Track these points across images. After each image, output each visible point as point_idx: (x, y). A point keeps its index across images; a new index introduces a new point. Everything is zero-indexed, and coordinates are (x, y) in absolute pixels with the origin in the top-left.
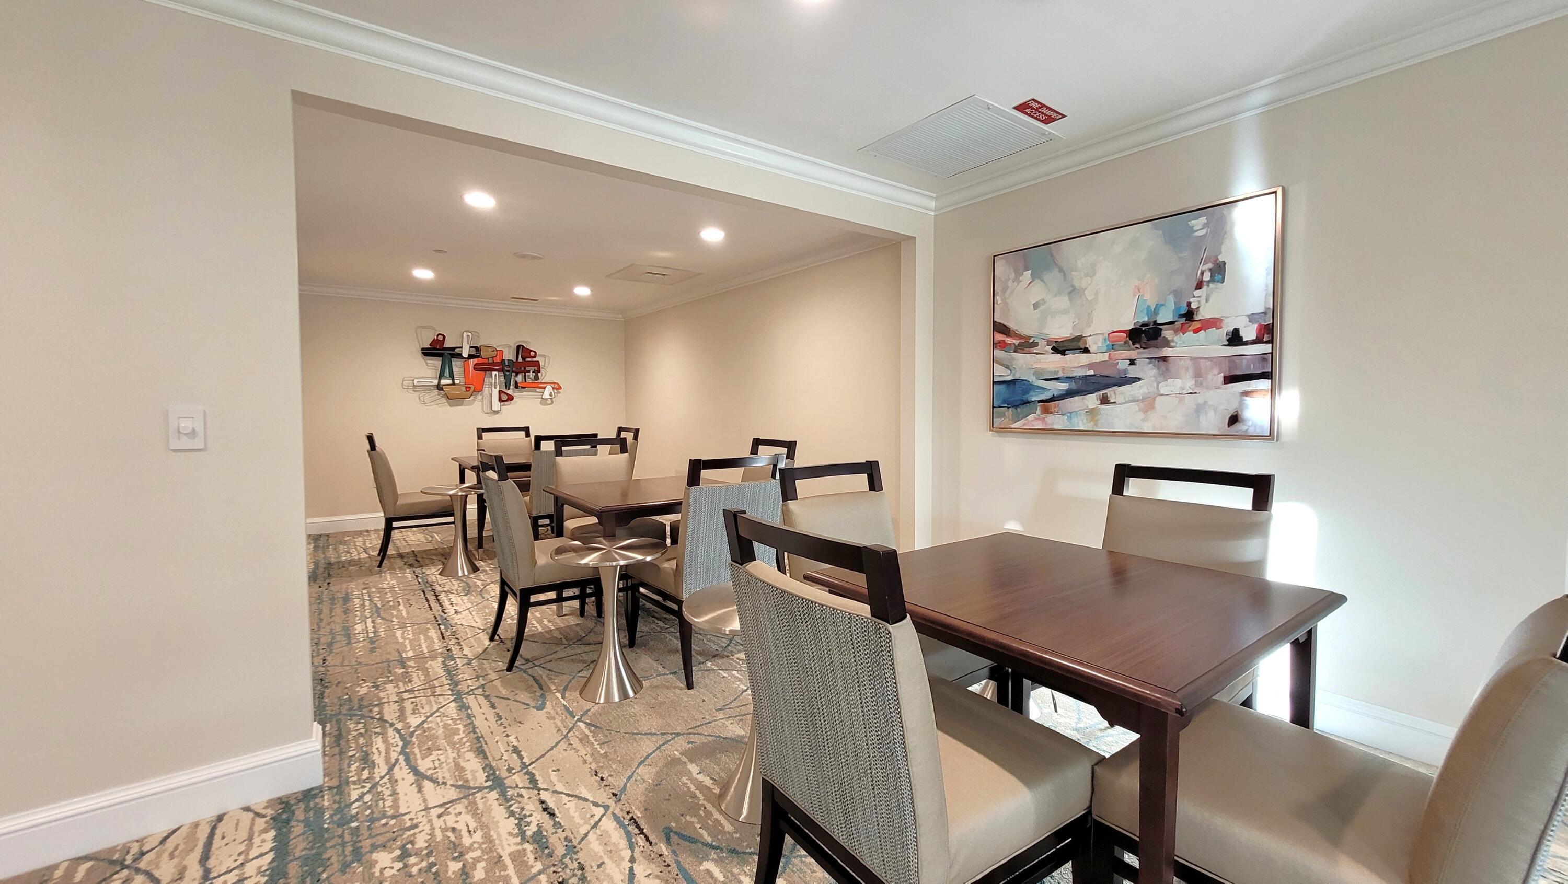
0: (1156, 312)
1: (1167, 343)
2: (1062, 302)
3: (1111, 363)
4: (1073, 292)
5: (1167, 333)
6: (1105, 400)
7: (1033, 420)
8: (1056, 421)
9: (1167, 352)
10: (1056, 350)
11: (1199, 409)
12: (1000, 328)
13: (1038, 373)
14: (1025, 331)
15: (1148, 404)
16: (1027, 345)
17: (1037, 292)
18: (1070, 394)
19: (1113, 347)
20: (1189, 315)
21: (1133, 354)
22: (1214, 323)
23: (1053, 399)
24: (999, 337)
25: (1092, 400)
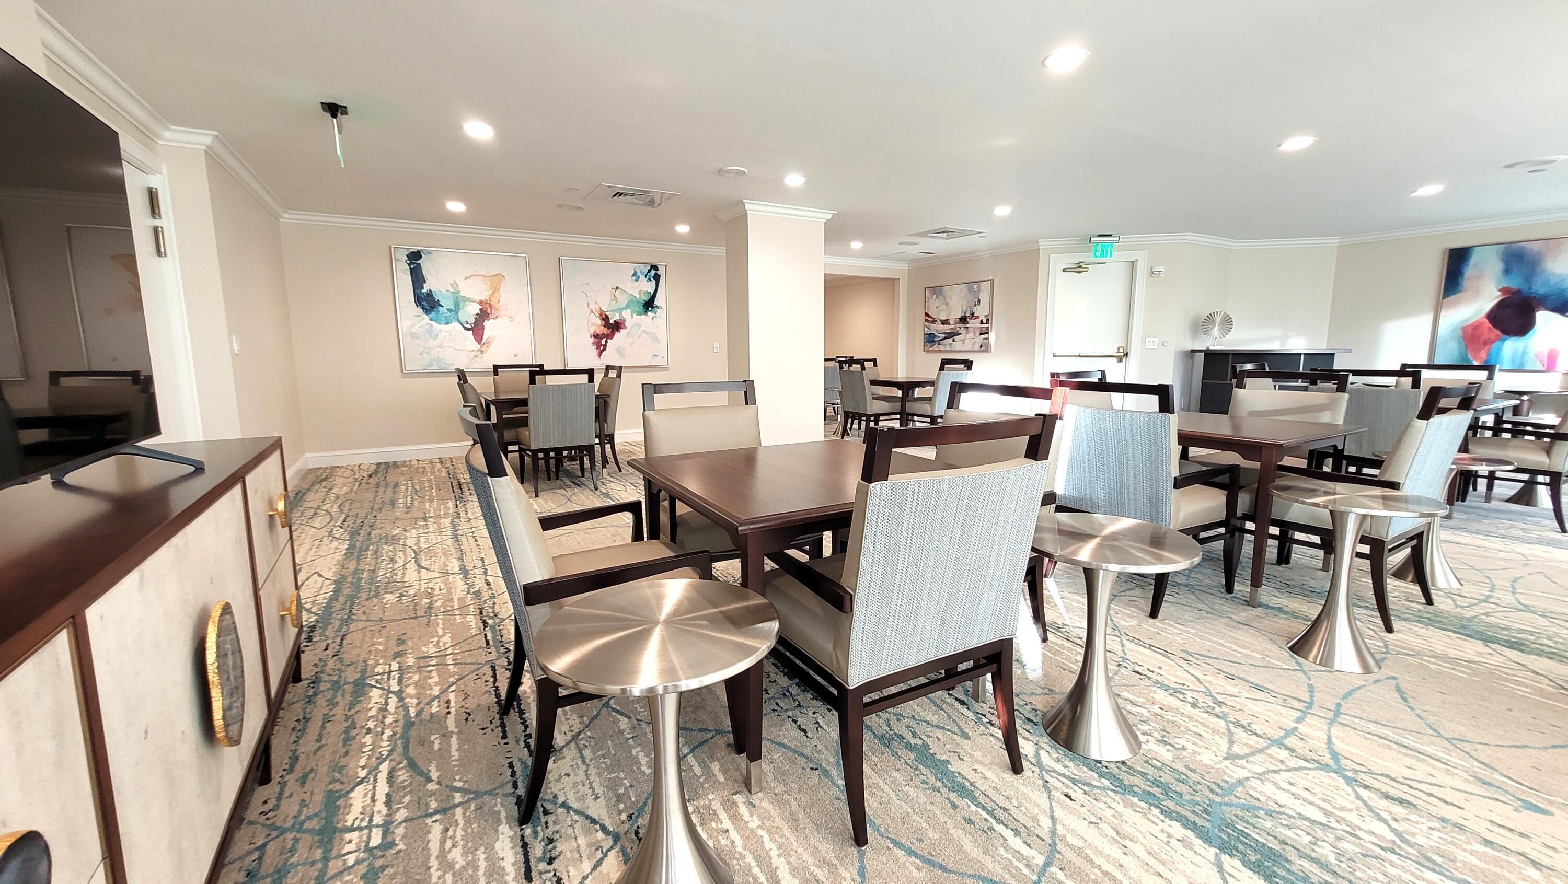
0: (965, 313)
1: (968, 323)
2: (944, 307)
3: (955, 328)
4: (947, 304)
5: (968, 320)
6: (954, 340)
7: (935, 348)
8: (942, 348)
9: (968, 325)
10: (942, 323)
11: (974, 343)
12: (927, 314)
13: (937, 331)
14: (934, 317)
15: (963, 341)
16: (934, 321)
17: (937, 303)
18: (945, 338)
19: (956, 323)
20: (973, 314)
21: (960, 326)
22: (977, 317)
23: (941, 340)
24: (927, 318)
25: (950, 340)
